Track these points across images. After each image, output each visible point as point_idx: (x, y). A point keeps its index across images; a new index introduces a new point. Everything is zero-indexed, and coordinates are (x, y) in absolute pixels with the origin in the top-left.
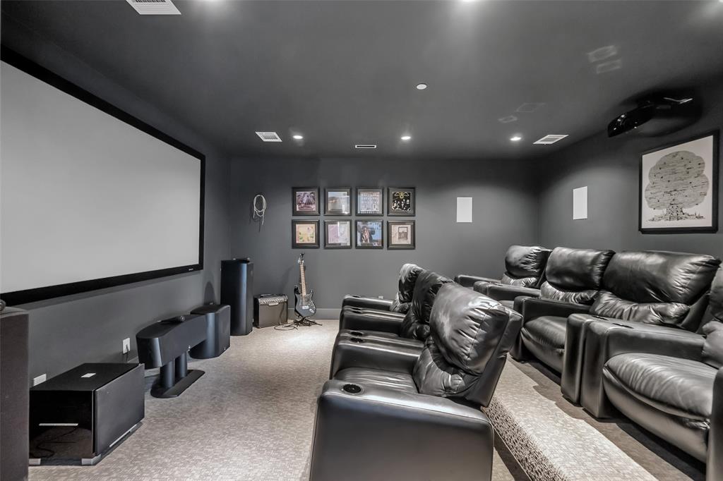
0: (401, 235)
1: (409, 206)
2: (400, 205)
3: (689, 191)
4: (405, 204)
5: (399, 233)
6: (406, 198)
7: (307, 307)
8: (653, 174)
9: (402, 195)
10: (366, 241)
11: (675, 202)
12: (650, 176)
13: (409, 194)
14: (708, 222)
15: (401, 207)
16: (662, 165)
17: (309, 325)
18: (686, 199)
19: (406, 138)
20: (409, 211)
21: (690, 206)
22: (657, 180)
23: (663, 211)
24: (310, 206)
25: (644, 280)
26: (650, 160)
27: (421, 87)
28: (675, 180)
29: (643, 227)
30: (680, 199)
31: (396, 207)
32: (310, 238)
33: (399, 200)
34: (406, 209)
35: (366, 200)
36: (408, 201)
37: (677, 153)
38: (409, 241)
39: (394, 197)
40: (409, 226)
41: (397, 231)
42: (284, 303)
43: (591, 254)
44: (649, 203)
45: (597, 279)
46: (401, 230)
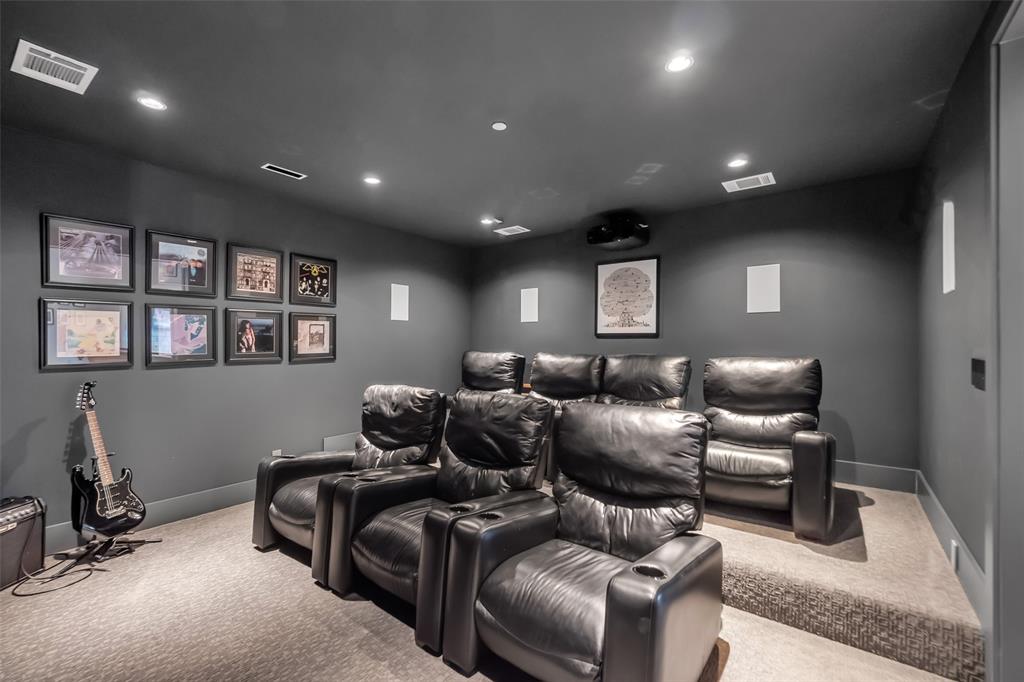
0: (316, 339)
1: (325, 289)
2: (312, 286)
3: (638, 303)
4: (320, 286)
5: (311, 334)
6: (320, 275)
7: (121, 511)
8: (607, 284)
9: (315, 270)
10: (249, 349)
11: (628, 311)
12: (605, 285)
13: (327, 269)
14: (652, 330)
15: (313, 290)
16: (615, 277)
17: (130, 551)
18: (636, 309)
19: (372, 181)
20: (326, 299)
21: (638, 315)
22: (611, 289)
23: (616, 319)
24: (106, 267)
25: (649, 380)
26: (605, 271)
27: (500, 127)
28: (627, 292)
29: (599, 332)
30: (631, 308)
31: (304, 290)
32: (103, 346)
33: (310, 277)
34: (322, 295)
35: (249, 271)
36: (325, 281)
37: (629, 269)
38: (325, 349)
39: (302, 272)
40: (327, 324)
41: (306, 330)
42: (33, 517)
43: (581, 361)
44: (604, 310)
45: (596, 383)
46: (314, 330)
